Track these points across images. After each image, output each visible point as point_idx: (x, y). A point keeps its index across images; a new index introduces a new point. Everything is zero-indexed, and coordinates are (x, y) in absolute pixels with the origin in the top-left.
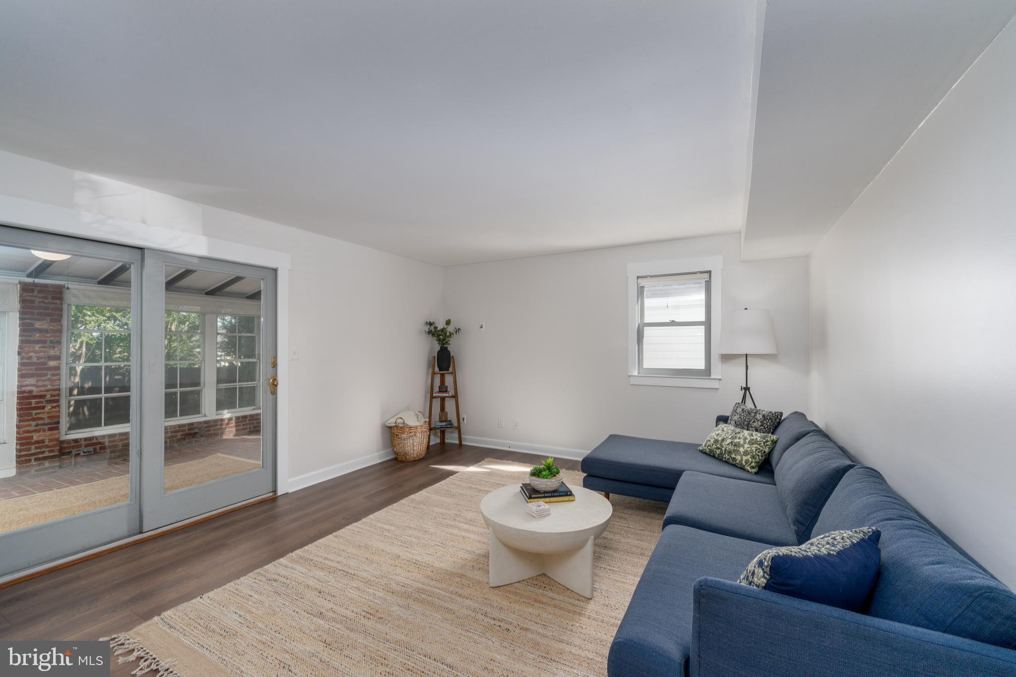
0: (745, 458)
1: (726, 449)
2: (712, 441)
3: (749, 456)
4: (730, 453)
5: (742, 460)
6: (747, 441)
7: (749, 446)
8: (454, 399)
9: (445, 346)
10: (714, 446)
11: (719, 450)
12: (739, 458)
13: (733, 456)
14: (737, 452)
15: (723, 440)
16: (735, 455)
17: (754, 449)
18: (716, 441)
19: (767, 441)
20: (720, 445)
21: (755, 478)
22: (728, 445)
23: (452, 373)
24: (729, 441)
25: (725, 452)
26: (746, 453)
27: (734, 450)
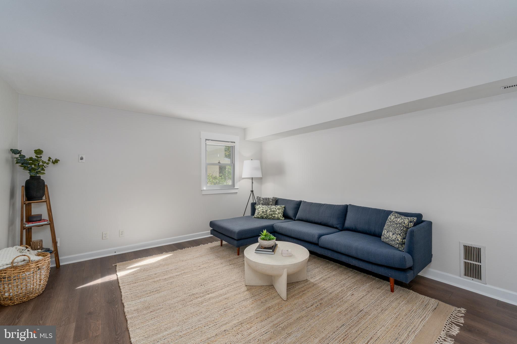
0: (279, 215)
1: (269, 214)
2: (261, 212)
3: (280, 214)
4: (271, 215)
5: (278, 216)
6: (277, 209)
7: (278, 211)
8: (49, 225)
9: (38, 175)
10: (263, 214)
11: (266, 215)
12: (276, 216)
13: (274, 215)
14: (275, 214)
15: (266, 211)
16: (275, 215)
17: (281, 211)
18: (263, 212)
19: (282, 208)
20: (266, 213)
21: (285, 221)
22: (270, 212)
23: (46, 201)
24: (269, 211)
25: (269, 215)
26: (279, 213)
27: (273, 213)
